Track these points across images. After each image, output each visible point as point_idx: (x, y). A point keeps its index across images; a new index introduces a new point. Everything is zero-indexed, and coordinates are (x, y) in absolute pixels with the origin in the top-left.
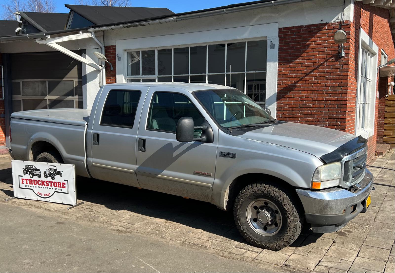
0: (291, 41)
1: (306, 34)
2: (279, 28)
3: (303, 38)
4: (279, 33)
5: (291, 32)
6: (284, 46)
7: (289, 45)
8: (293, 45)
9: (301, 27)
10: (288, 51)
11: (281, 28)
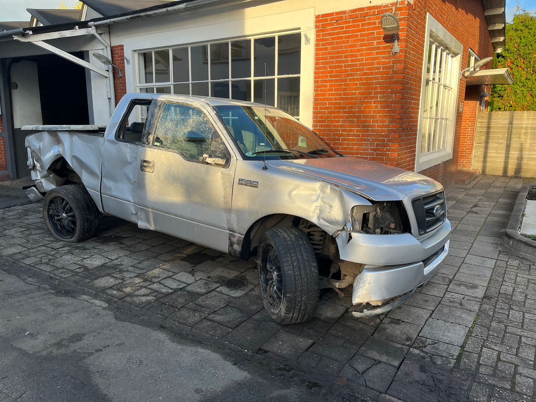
0: (330, 33)
1: (349, 22)
2: (316, 16)
3: (346, 28)
4: (316, 22)
5: (331, 20)
6: (322, 40)
7: (328, 40)
8: (333, 39)
9: (344, 12)
10: (327, 47)
11: (319, 16)
